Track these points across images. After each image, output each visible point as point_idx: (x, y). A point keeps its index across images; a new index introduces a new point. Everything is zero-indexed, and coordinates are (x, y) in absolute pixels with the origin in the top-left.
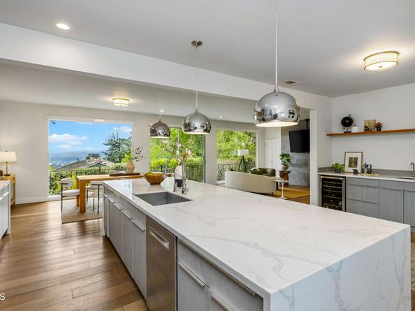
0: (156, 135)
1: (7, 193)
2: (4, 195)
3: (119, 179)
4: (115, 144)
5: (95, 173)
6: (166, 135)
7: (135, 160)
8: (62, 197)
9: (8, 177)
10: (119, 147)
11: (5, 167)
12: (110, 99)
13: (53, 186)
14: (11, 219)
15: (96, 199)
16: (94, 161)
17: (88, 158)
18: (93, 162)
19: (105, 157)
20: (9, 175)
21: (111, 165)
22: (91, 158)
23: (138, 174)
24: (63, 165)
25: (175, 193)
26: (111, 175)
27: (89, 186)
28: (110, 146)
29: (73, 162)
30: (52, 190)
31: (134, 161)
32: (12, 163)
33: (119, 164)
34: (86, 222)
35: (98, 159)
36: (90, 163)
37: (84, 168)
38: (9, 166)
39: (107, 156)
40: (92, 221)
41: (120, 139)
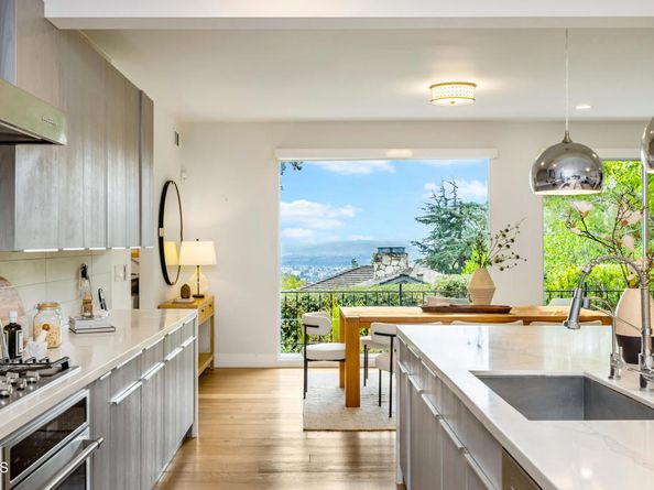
0: (554, 186)
1: (191, 339)
2: (185, 344)
3: (448, 322)
4: (449, 220)
5: (388, 302)
6: (586, 183)
7: (496, 267)
8: (306, 360)
9: (201, 301)
10: (458, 226)
11: (194, 276)
12: (422, 88)
13: (294, 328)
14: (201, 400)
15: (386, 374)
16: (390, 268)
17: (377, 260)
18: (389, 270)
19: (423, 257)
20: (202, 297)
21: (434, 278)
22: (386, 259)
23: (506, 310)
24: (322, 276)
25: (614, 384)
26: (426, 310)
27: (369, 338)
28: (433, 227)
29: (345, 269)
30: (291, 339)
31: (493, 270)
32: (209, 268)
33: (455, 278)
34: (362, 435)
35: (402, 263)
36: (381, 273)
37: (366, 285)
38: (202, 276)
39: (427, 254)
40: (374, 435)
41: (462, 206)
